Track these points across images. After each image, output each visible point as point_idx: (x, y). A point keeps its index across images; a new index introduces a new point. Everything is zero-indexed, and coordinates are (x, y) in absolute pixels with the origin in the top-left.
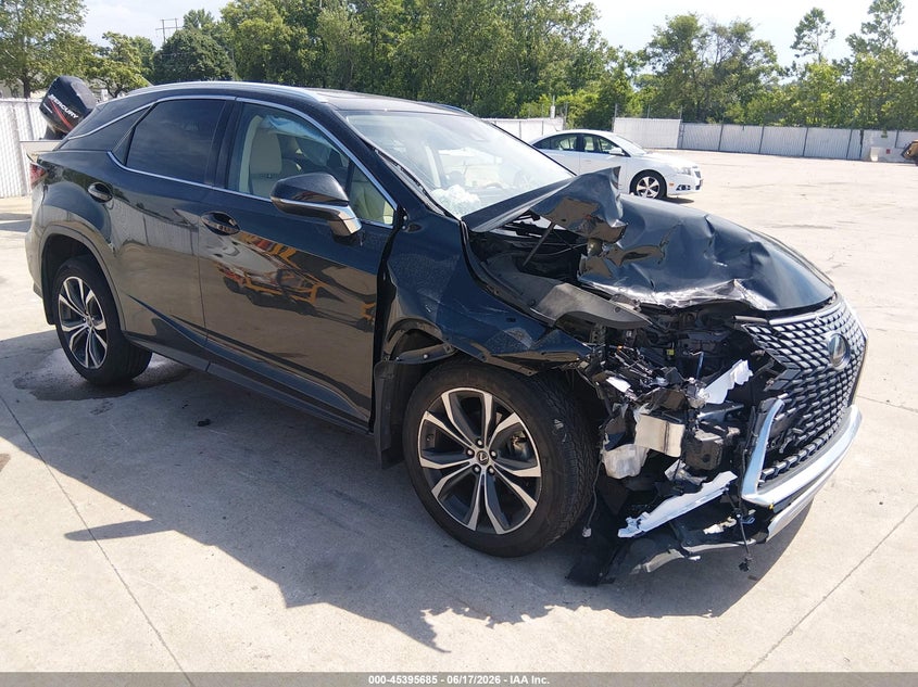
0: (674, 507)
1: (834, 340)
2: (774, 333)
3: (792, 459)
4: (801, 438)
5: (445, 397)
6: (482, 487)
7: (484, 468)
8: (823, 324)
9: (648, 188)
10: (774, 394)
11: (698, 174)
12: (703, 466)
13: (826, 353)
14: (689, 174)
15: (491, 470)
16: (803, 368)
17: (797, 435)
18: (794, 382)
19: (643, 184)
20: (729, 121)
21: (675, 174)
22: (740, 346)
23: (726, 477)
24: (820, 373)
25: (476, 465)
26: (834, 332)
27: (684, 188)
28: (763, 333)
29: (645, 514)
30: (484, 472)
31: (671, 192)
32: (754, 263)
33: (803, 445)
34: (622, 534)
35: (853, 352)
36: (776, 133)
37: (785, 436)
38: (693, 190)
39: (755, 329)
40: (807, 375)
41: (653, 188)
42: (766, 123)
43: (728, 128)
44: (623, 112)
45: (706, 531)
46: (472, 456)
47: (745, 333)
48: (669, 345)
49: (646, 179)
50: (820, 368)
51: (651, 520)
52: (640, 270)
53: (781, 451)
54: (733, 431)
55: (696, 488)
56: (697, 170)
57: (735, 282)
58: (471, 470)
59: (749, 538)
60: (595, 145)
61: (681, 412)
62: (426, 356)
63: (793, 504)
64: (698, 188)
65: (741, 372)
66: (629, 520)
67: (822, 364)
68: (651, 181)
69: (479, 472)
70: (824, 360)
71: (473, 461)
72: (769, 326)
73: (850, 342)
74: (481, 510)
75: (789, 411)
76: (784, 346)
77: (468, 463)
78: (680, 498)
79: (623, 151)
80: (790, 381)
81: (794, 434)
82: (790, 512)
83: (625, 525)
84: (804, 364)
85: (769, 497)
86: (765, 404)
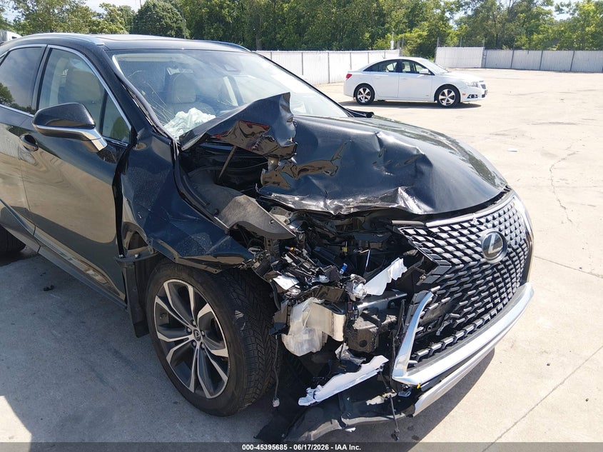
0: (340, 383)
1: (490, 237)
2: (430, 233)
3: (448, 340)
4: (458, 321)
5: (166, 285)
6: (197, 359)
7: (198, 344)
8: (481, 223)
9: (447, 97)
10: (427, 287)
11: (484, 87)
12: (361, 349)
13: (479, 249)
14: (477, 86)
15: (203, 346)
16: (454, 265)
17: (455, 319)
18: (447, 276)
19: (443, 94)
20: (519, 48)
21: (466, 87)
22: (398, 247)
23: (379, 361)
24: (473, 267)
25: (193, 341)
26: (492, 230)
27: (473, 96)
28: (418, 234)
29: (319, 386)
30: (198, 347)
31: (464, 99)
32: (419, 173)
33: (461, 327)
34: (302, 402)
35: (510, 246)
36: (552, 55)
37: (443, 320)
38: (480, 98)
39: (411, 231)
40: (460, 270)
41: (451, 98)
42: (545, 48)
43: (518, 53)
44: (443, 43)
45: (369, 402)
46: (190, 333)
47: (402, 235)
48: (343, 243)
49: (446, 91)
50: (472, 263)
51: (324, 392)
52: (314, 181)
53: (438, 333)
54: (391, 318)
55: (356, 368)
56: (483, 83)
57: (400, 189)
58: (190, 344)
59: (398, 412)
60: (411, 67)
61: (343, 304)
62: (136, 256)
63: (444, 381)
64: (483, 96)
65: (397, 269)
66: (309, 390)
67: (474, 260)
68: (449, 92)
69: (195, 347)
70: (476, 256)
71: (191, 337)
72: (426, 228)
73: (508, 238)
74: (196, 377)
75: (443, 301)
76: (438, 246)
77: (188, 339)
78: (343, 375)
79: (430, 71)
80: (442, 275)
81: (450, 318)
82: (440, 388)
83: (304, 395)
84: (455, 261)
85: (419, 377)
86: (416, 297)
